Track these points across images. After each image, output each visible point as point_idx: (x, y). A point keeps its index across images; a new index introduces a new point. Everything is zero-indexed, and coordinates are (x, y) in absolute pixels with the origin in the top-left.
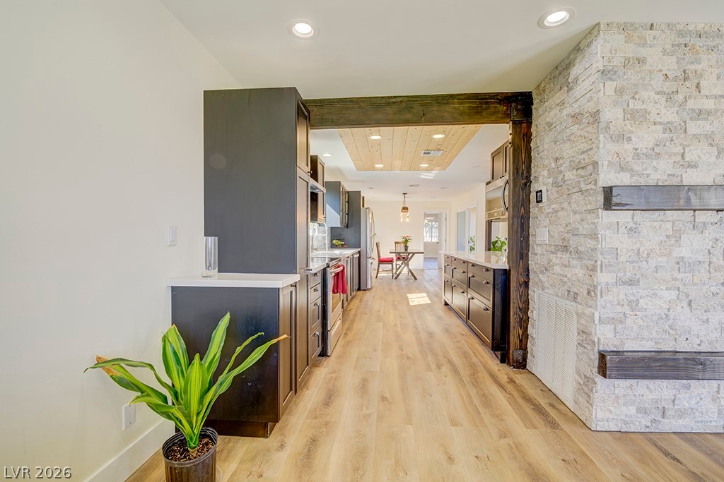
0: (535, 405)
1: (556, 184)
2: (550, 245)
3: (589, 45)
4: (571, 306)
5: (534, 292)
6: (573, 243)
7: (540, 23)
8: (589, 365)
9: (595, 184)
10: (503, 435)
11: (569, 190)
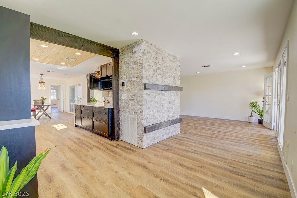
0: (128, 148)
1: (129, 81)
2: (128, 99)
3: (140, 44)
4: (135, 116)
5: (121, 114)
6: (135, 99)
7: (131, 34)
8: (141, 131)
9: (142, 82)
10: (125, 159)
11: (134, 83)
